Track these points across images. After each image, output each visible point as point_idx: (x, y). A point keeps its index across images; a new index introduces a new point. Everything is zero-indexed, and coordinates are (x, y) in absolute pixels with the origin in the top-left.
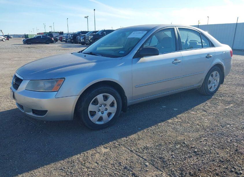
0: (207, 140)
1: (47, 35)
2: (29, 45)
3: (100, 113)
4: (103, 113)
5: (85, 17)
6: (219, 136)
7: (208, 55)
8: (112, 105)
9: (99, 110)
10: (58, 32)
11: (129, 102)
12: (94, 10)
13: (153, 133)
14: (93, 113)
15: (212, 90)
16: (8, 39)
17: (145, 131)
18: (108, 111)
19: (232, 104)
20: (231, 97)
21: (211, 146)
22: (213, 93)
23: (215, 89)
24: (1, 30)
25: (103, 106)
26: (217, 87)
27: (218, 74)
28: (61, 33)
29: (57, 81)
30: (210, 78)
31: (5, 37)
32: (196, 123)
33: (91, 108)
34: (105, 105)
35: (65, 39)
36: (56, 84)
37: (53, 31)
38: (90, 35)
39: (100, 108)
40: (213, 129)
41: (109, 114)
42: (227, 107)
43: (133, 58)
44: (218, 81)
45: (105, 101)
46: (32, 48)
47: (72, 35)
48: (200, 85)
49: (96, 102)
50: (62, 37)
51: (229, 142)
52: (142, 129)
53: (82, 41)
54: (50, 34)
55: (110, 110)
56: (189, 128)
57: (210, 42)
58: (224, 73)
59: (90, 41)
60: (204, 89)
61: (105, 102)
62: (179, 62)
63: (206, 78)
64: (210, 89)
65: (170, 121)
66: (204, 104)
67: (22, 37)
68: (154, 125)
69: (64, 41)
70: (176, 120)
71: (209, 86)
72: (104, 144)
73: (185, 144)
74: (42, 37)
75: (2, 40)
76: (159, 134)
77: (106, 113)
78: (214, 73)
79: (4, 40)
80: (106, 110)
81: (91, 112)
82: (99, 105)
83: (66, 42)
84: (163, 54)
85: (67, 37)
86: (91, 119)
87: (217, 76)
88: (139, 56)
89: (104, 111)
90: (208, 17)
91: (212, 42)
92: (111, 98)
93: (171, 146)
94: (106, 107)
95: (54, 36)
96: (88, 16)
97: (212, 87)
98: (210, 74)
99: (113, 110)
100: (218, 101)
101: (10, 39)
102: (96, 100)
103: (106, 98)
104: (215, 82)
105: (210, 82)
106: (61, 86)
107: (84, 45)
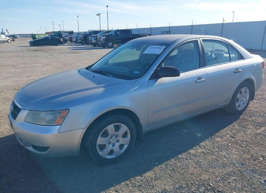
0: (236, 180)
1: (56, 35)
2: (36, 48)
3: (111, 146)
4: (114, 145)
5: (97, 15)
6: (250, 175)
7: (237, 69)
8: (125, 135)
9: (110, 143)
10: (68, 32)
11: (145, 129)
12: (107, 6)
13: (173, 169)
14: (102, 147)
15: (240, 109)
16: (14, 40)
17: (163, 166)
18: (120, 143)
19: (263, 126)
20: (263, 117)
21: (242, 190)
22: (241, 113)
23: (244, 107)
24: (6, 30)
25: (114, 137)
26: (246, 105)
27: (248, 90)
28: (71, 33)
29: (60, 113)
30: (239, 96)
31: (10, 38)
32: (222, 155)
33: (100, 140)
34: (117, 136)
35: (75, 40)
36: (59, 116)
37: (62, 30)
38: (102, 36)
39: (111, 140)
40: (243, 164)
41: (121, 146)
42: (259, 132)
43: (150, 79)
44: (248, 98)
45: (116, 131)
46: (39, 50)
47: (83, 36)
48: (226, 104)
49: (106, 134)
50: (72, 37)
51: (262, 184)
52: (160, 163)
53: (93, 42)
54: (59, 34)
55: (122, 141)
56: (214, 161)
57: (239, 54)
58: (255, 88)
59: (102, 43)
60: (231, 108)
61: (116, 133)
62: (203, 81)
63: (233, 96)
64: (238, 107)
65: (192, 151)
66: (231, 126)
67: (29, 37)
68: (174, 158)
69: (74, 41)
70: (200, 150)
71: (237, 105)
72: (115, 186)
73: (210, 185)
74: (50, 38)
75: (7, 42)
76: (179, 172)
77: (117, 145)
78: (243, 90)
79: (9, 41)
80: (118, 141)
81: (99, 145)
82: (109, 137)
83: (76, 43)
84: (184, 72)
85: (77, 37)
86: (100, 153)
87: (247, 93)
88: (156, 76)
89: (115, 143)
90: (234, 12)
91: (241, 53)
92: (124, 128)
93: (194, 189)
94: (118, 138)
95: (63, 36)
96: (100, 14)
97: (240, 105)
98: (238, 91)
99: (126, 141)
100: (247, 123)
101: (16, 40)
102: (106, 131)
103: (117, 128)
104: (244, 99)
105: (238, 99)
106: (65, 119)
107: (96, 46)
